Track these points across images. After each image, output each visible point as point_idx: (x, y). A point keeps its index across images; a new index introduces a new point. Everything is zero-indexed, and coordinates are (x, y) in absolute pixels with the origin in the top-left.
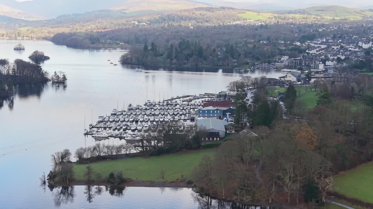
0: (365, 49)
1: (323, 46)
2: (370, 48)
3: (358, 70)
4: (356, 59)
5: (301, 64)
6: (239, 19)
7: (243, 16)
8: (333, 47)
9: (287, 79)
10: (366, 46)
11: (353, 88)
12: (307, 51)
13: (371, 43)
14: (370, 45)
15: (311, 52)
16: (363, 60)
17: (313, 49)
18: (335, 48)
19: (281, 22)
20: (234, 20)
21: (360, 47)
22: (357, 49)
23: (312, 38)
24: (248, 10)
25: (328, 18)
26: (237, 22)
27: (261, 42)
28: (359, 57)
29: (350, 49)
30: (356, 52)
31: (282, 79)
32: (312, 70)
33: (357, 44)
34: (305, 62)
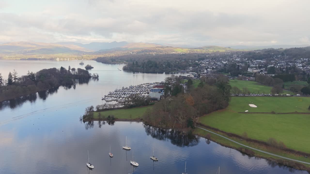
0: (224, 64)
1: (207, 63)
2: (226, 64)
3: (221, 73)
4: (220, 68)
5: (197, 70)
6: (174, 52)
7: (176, 50)
8: (211, 63)
9: (191, 76)
10: (224, 63)
11: (215, 80)
12: (200, 65)
13: (227, 61)
14: (226, 62)
15: (202, 65)
16: (223, 68)
17: (203, 64)
18: (212, 63)
19: (191, 52)
20: (172, 52)
21: (222, 63)
22: (221, 64)
23: (203, 59)
24: (178, 48)
25: (211, 51)
26: (173, 53)
27: (182, 61)
28: (221, 67)
29: (218, 64)
30: (220, 65)
31: (188, 76)
32: (201, 73)
33: (221, 62)
34: (199, 69)
